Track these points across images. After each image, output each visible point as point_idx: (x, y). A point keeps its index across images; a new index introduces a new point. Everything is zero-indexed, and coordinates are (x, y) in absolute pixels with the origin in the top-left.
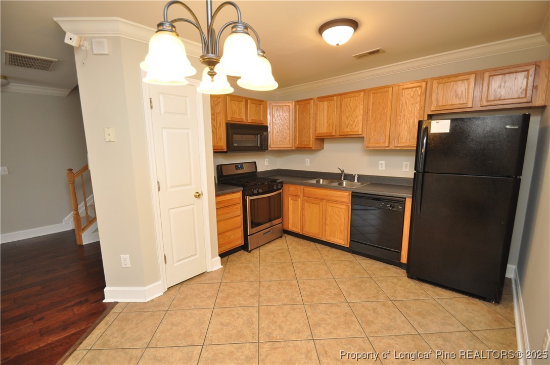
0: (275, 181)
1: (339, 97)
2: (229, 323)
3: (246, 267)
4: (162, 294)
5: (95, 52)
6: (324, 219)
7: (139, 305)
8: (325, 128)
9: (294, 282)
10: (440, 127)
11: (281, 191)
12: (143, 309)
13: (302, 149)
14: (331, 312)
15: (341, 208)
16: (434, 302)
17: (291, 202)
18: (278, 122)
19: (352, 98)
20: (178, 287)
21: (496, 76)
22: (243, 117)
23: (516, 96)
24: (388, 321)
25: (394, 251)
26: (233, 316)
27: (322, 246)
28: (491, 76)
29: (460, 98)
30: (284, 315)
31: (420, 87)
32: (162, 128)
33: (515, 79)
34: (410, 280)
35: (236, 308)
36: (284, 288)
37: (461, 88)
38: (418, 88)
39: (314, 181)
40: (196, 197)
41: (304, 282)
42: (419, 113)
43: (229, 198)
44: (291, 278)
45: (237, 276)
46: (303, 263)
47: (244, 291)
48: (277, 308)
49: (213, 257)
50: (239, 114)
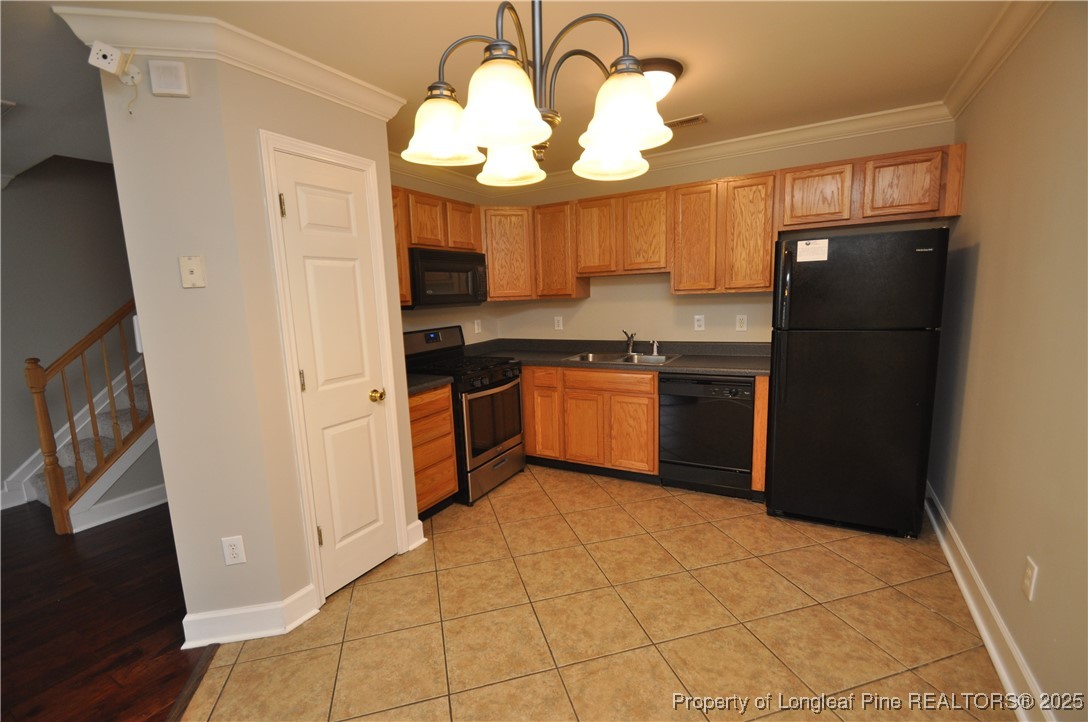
0: (505, 361)
1: (621, 200)
2: (485, 644)
3: (477, 534)
4: (316, 611)
5: (156, 90)
6: (607, 427)
7: (273, 643)
8: (597, 257)
9: (579, 549)
10: (813, 251)
11: (518, 380)
12: (286, 648)
13: (552, 299)
14: (666, 592)
15: (640, 404)
16: (823, 550)
17: (538, 400)
18: (503, 247)
19: (645, 203)
20: (347, 593)
21: (885, 169)
22: (440, 236)
23: (915, 201)
24: (764, 592)
25: (740, 472)
26: (488, 629)
27: (605, 479)
28: (876, 168)
29: (829, 205)
30: (586, 610)
31: (764, 184)
32: (305, 257)
33: (914, 172)
34: (772, 520)
35: (487, 614)
36: (566, 564)
37: (830, 187)
38: (760, 187)
39: (577, 358)
40: (374, 400)
41: (597, 548)
42: (765, 229)
43: (428, 400)
44: (572, 543)
45: (463, 553)
46: (583, 514)
47: (491, 579)
48: (566, 601)
49: (409, 522)
50: (432, 231)
